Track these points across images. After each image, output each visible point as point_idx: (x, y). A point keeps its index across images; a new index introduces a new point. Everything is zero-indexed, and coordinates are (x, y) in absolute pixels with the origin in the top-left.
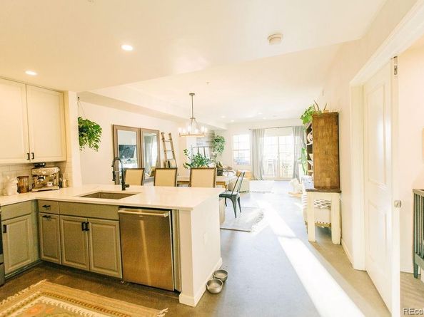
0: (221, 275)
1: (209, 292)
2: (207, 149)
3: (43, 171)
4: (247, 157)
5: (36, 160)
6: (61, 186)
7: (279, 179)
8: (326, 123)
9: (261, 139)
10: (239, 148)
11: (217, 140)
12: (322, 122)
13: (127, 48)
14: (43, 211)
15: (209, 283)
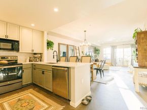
0: (89, 98)
1: (83, 104)
2: (93, 53)
3: (36, 56)
4: (109, 57)
5: (34, 52)
6: (41, 61)
7: (124, 66)
8: (145, 36)
9: (115, 50)
10: (106, 53)
11: (97, 50)
12: (142, 36)
13: (56, 10)
14: (34, 67)
15: (83, 100)
